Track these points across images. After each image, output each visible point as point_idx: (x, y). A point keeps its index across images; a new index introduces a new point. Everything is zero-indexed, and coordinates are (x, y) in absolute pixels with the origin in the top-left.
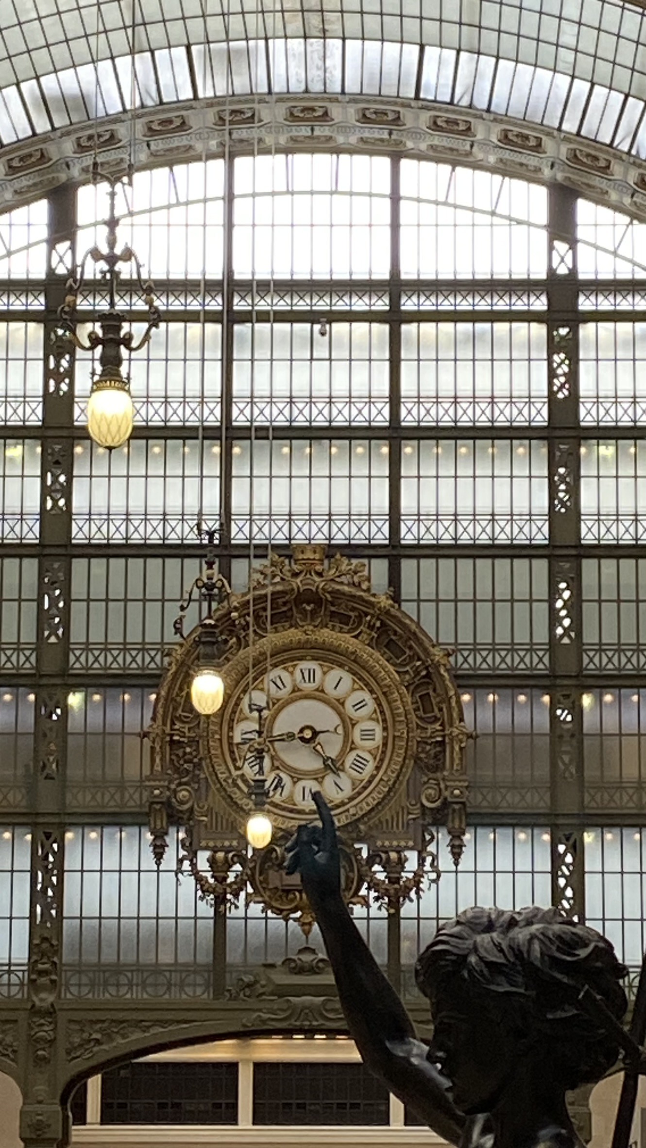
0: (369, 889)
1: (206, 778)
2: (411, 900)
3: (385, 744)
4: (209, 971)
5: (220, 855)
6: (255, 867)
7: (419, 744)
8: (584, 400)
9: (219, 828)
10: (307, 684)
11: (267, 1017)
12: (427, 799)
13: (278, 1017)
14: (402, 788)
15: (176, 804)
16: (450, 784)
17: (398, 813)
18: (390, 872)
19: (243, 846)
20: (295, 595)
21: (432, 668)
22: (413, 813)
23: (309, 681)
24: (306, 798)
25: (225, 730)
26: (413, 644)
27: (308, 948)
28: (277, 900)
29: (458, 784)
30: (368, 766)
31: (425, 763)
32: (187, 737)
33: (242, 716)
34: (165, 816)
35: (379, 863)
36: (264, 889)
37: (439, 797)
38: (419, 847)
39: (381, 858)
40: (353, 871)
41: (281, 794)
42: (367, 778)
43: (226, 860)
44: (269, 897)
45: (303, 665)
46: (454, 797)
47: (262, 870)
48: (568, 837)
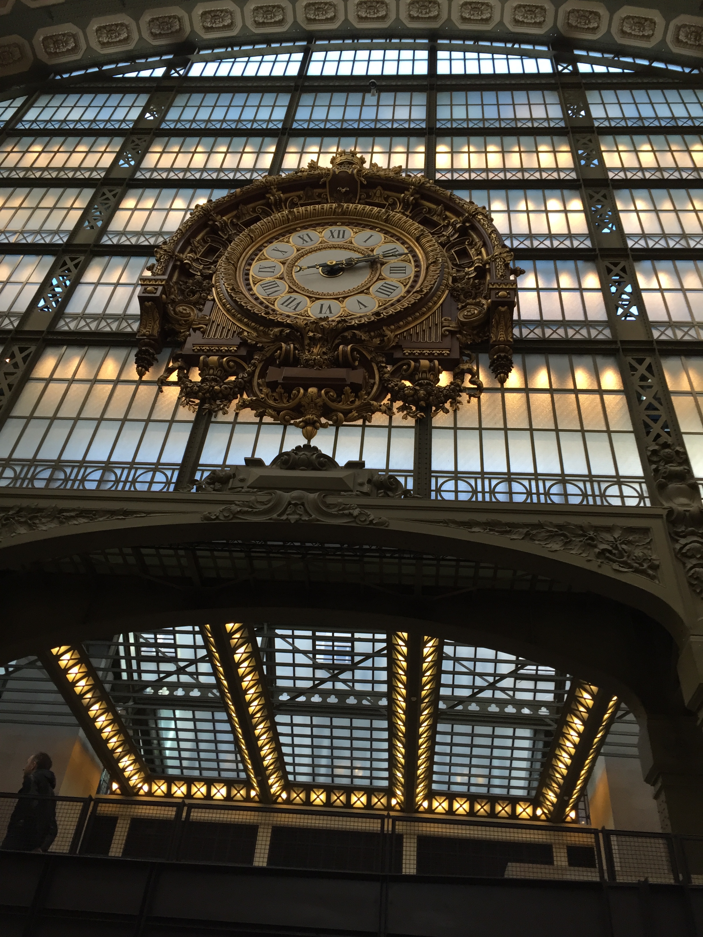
0: (393, 400)
1: (214, 300)
2: (447, 412)
3: (417, 276)
4: (174, 470)
5: (214, 358)
6: (254, 371)
7: (455, 280)
8: (596, 119)
9: (218, 335)
10: (336, 239)
11: (239, 509)
12: (465, 317)
13: (255, 510)
14: (436, 308)
15: (172, 312)
16: (494, 287)
17: (430, 328)
18: (419, 379)
19: (243, 352)
20: (330, 177)
21: (469, 221)
22: (449, 326)
23: (338, 237)
24: (323, 311)
25: (242, 264)
26: (448, 213)
27: (307, 447)
28: (275, 400)
29: (504, 287)
30: (397, 290)
31: (463, 289)
32: (200, 271)
33: (263, 257)
34: (157, 322)
35: (406, 371)
36: (261, 391)
37: (480, 313)
38: (456, 355)
39: (409, 365)
40: (374, 378)
41: (295, 309)
42: (395, 299)
43: (221, 365)
44: (267, 395)
45: (333, 228)
46: (499, 297)
47: (262, 375)
48: (641, 362)
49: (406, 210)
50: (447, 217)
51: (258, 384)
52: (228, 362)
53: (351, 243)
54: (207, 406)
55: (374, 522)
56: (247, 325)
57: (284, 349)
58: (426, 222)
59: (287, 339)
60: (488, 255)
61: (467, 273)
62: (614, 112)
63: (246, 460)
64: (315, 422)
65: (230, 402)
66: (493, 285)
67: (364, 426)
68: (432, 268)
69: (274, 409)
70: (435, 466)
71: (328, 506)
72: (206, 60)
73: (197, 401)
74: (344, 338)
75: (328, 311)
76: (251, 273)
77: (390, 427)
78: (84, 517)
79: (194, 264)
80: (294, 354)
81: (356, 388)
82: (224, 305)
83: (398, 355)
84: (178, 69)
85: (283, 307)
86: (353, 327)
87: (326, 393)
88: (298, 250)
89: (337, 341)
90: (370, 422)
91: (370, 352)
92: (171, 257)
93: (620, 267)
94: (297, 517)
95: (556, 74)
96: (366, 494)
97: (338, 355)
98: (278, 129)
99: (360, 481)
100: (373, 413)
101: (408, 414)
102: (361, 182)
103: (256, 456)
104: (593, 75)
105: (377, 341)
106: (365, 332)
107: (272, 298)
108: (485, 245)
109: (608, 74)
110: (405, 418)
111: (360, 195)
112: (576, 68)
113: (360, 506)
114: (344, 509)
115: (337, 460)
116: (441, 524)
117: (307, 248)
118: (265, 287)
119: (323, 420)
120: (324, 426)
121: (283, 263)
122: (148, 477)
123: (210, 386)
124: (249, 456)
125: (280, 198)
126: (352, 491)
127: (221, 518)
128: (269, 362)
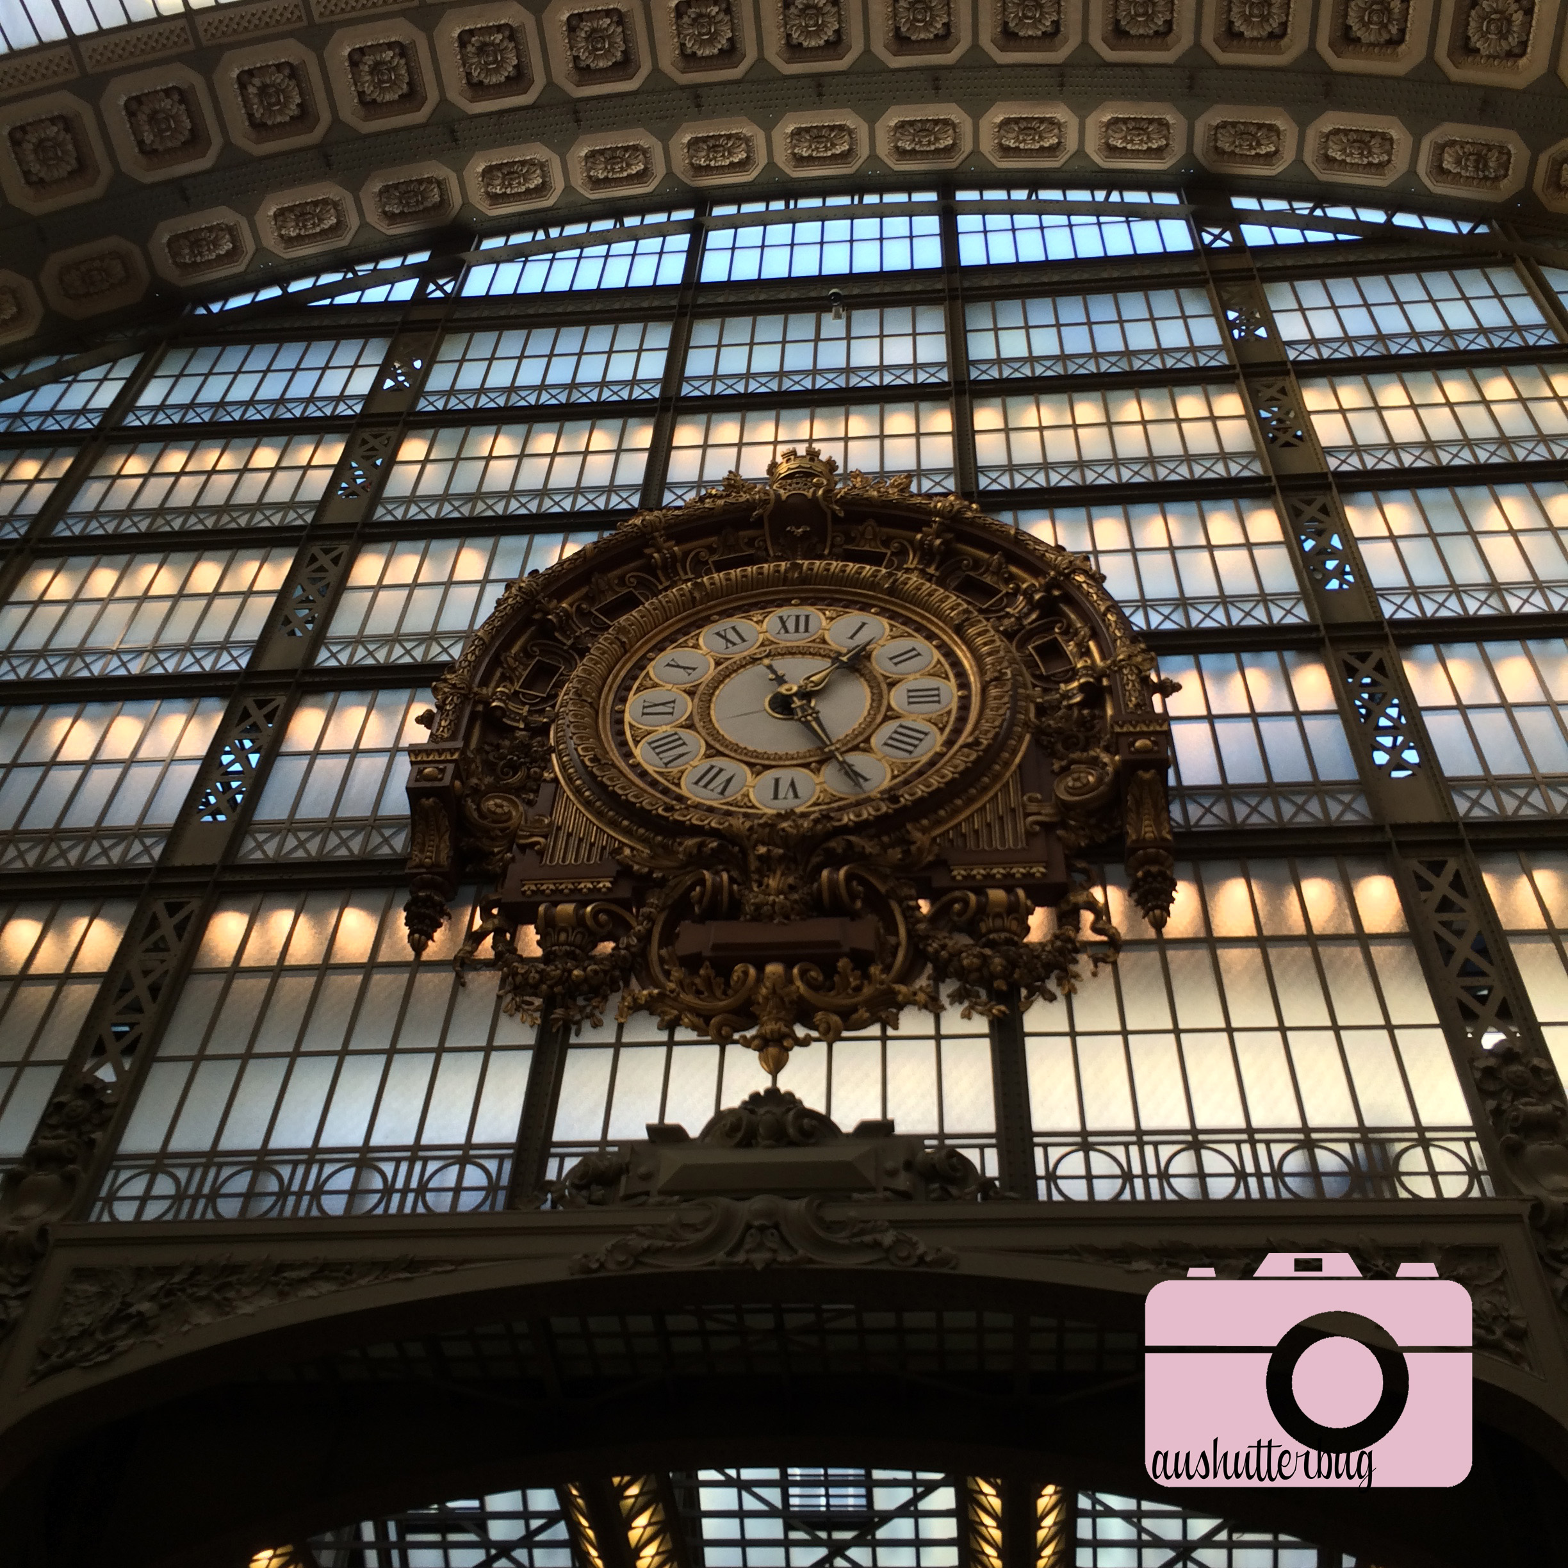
0: (938, 978)
1: (556, 781)
2: (1051, 998)
3: (964, 705)
4: (501, 1159)
5: (567, 908)
6: (649, 932)
7: (1041, 710)
8: (1290, 344)
9: (571, 859)
10: (792, 636)
11: (646, 1243)
12: (1070, 791)
13: (679, 1245)
14: (1008, 774)
15: (475, 815)
16: (1125, 730)
17: (1001, 818)
18: (990, 932)
19: (625, 892)
20: (770, 507)
21: (1059, 587)
22: (1039, 814)
23: (797, 630)
24: (781, 795)
25: (607, 700)
26: (1014, 569)
27: (773, 1092)
28: (698, 993)
29: (1145, 729)
30: (927, 741)
31: (1059, 731)
32: (525, 719)
33: (649, 683)
34: (447, 837)
35: (960, 914)
36: (667, 974)
37: (1100, 780)
38: (1059, 876)
39: (966, 902)
40: (896, 934)
41: (722, 793)
42: (925, 759)
43: (580, 920)
44: (680, 983)
45: (784, 611)
46: (1138, 751)
47: (668, 938)
48: (1437, 868)
49: (928, 565)
50: (1012, 578)
51: (661, 958)
52: (595, 913)
53: (824, 641)
54: (559, 1013)
55: (928, 1259)
56: (627, 832)
57: (709, 883)
58: (971, 588)
59: (712, 861)
60: (1104, 657)
61: (1067, 696)
62: (1325, 326)
63: (650, 1129)
64: (785, 1036)
65: (605, 998)
66: (1121, 727)
67: (884, 1039)
68: (993, 692)
69: (697, 1012)
70: (1039, 1122)
71: (830, 1227)
72: (496, 258)
73: (538, 1002)
74: (830, 853)
75: (791, 794)
76: (627, 718)
77: (938, 1037)
78: (327, 1279)
79: (512, 706)
80: (731, 891)
81: (861, 960)
82: (578, 792)
83: (939, 881)
84: (441, 282)
85: (699, 789)
86: (845, 830)
87: (803, 974)
88: (718, 664)
89: (815, 860)
90: (896, 1028)
91: (884, 878)
92: (465, 698)
93: (1372, 662)
94: (767, 1255)
95: (1202, 251)
96: (905, 1196)
97: (820, 890)
98: (654, 400)
99: (889, 1165)
100: (901, 1007)
101: (972, 1007)
102: (833, 512)
103: (669, 1120)
104: (1276, 249)
105: (896, 854)
106: (871, 838)
107: (674, 770)
108: (1095, 635)
109: (1306, 246)
110: (967, 1016)
111: (834, 538)
112: (1238, 236)
113: (895, 1224)
114: (862, 1232)
115: (835, 1118)
116: (1067, 1256)
117: (737, 657)
118: (657, 747)
119: (800, 1032)
120: (805, 1042)
121: (691, 693)
122: (450, 1177)
123: (564, 970)
124: (655, 1120)
125: (673, 555)
126: (872, 1190)
127: (611, 1265)
128: (680, 910)
